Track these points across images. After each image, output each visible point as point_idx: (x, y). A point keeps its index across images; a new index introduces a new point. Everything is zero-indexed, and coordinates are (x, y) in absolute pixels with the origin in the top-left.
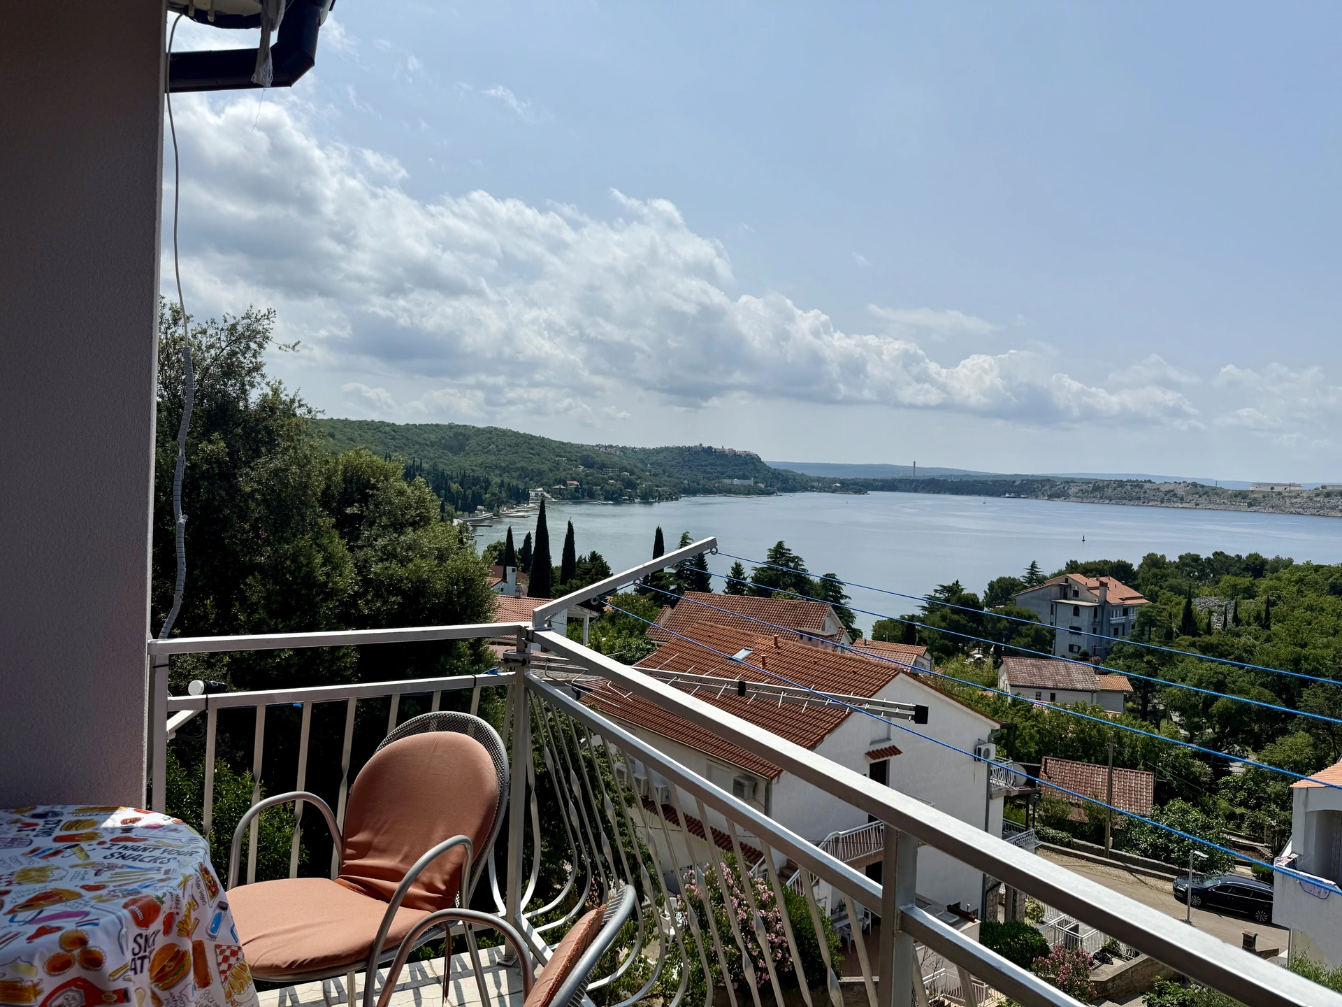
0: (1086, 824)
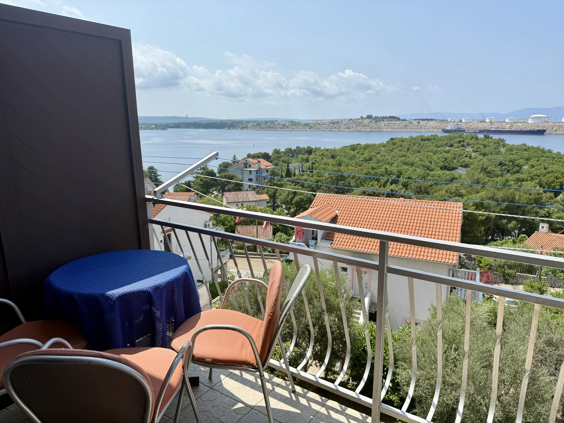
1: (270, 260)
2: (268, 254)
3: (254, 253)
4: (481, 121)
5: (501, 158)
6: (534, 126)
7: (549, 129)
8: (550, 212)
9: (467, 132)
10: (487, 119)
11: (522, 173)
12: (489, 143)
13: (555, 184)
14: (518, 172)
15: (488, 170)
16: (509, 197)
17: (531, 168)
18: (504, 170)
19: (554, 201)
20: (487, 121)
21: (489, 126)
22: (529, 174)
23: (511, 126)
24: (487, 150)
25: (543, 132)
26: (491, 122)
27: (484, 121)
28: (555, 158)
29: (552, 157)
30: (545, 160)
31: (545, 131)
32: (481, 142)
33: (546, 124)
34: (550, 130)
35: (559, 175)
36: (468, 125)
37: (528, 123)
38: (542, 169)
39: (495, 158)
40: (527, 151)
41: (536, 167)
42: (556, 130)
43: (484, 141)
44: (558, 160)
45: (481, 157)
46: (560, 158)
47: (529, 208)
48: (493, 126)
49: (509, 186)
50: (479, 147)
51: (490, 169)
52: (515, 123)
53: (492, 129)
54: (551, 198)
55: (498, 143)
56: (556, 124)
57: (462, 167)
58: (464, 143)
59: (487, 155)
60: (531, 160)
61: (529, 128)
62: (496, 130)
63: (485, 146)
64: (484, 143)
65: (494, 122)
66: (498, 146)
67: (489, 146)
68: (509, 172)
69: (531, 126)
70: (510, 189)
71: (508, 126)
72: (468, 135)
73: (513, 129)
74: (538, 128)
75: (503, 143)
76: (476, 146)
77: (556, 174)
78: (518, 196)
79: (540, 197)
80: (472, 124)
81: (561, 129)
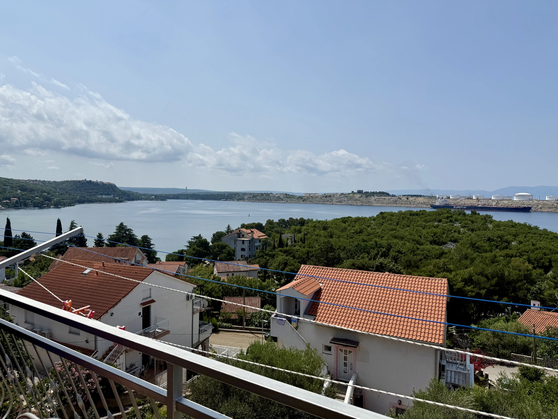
0: (237, 319)
1: (257, 335)
2: (255, 328)
3: (240, 327)
4: (468, 198)
5: (489, 234)
6: (520, 203)
7: (534, 207)
8: (542, 289)
9: (455, 208)
10: (474, 196)
11: (511, 249)
12: (476, 219)
13: (544, 261)
14: (506, 248)
15: (477, 245)
16: (498, 273)
17: (519, 244)
18: (493, 246)
19: (545, 278)
20: (474, 198)
21: (476, 202)
22: (517, 250)
23: (498, 203)
24: (475, 226)
25: (529, 210)
26: (478, 199)
27: (471, 198)
28: (542, 235)
29: (539, 234)
30: (533, 236)
31: (530, 208)
32: (469, 218)
33: (530, 202)
34: (535, 208)
35: (547, 252)
36: (456, 202)
37: (513, 201)
38: (530, 245)
39: (483, 234)
40: (514, 227)
41: (524, 243)
42: (541, 208)
43: (471, 217)
44: (545, 237)
45: (469, 233)
46: (547, 234)
47: (520, 285)
48: (480, 203)
49: (497, 262)
50: (467, 223)
51: (478, 244)
52: (501, 200)
53: (479, 206)
54: (541, 275)
55: (485, 219)
56: (541, 202)
57: (452, 242)
58: (452, 219)
59: (476, 231)
60: (519, 237)
61: (514, 206)
62: (482, 206)
63: (473, 222)
64: (471, 219)
65: (481, 200)
66: (485, 222)
67: (477, 222)
68: (498, 248)
69: (516, 203)
70: (498, 264)
71: (494, 203)
72: (456, 211)
73: (500, 206)
74: (523, 206)
75: (490, 219)
76: (464, 222)
77: (544, 250)
78: (507, 272)
79: (530, 273)
80: (459, 200)
81: (545, 206)
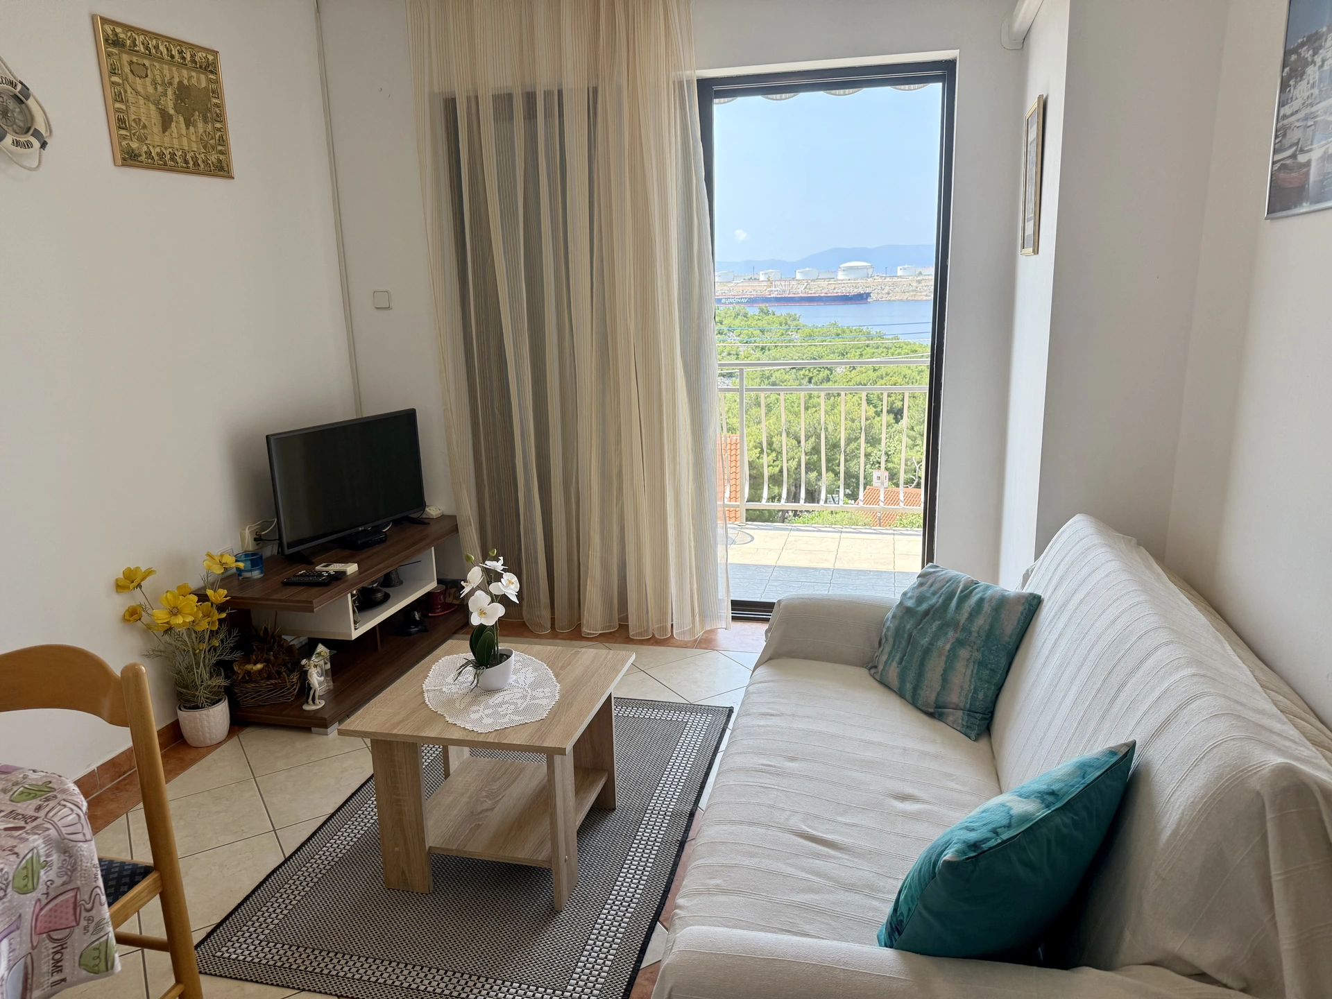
4: (749, 279)
5: (794, 356)
6: (849, 285)
7: (876, 291)
8: (889, 453)
9: (725, 303)
10: (761, 273)
11: (835, 382)
12: (769, 324)
13: (893, 398)
14: (828, 380)
15: (773, 379)
16: (815, 428)
17: (850, 371)
18: (803, 379)
19: (895, 431)
20: (762, 278)
21: (765, 288)
22: (847, 382)
23: (808, 287)
24: (766, 340)
25: (867, 298)
26: (769, 280)
27: (755, 279)
28: (891, 348)
29: (885, 347)
30: (874, 353)
31: (868, 295)
32: (755, 323)
33: (869, 280)
34: (878, 293)
35: (900, 380)
36: (725, 288)
37: (838, 280)
38: (869, 372)
39: (783, 356)
40: (840, 336)
41: (858, 369)
42: (888, 293)
43: (759, 319)
44: (896, 353)
45: (758, 355)
46: (899, 347)
47: (853, 447)
48: (773, 289)
49: (814, 407)
50: (752, 334)
51: (776, 377)
52: (813, 280)
53: (772, 296)
54: (889, 425)
55: (786, 324)
56: (888, 279)
57: (724, 376)
58: (723, 327)
59: (769, 350)
60: (849, 355)
61: (840, 291)
62: (779, 296)
63: (763, 331)
64: (760, 324)
65: (775, 281)
66: (787, 330)
67: (770, 331)
68: (813, 381)
69: (843, 285)
70: (816, 411)
71: (802, 288)
72: (729, 309)
73: (812, 293)
74: (856, 290)
75: (795, 323)
76: (746, 331)
77: (893, 378)
78: (832, 424)
79: (870, 424)
80: (733, 284)
81: (897, 289)
